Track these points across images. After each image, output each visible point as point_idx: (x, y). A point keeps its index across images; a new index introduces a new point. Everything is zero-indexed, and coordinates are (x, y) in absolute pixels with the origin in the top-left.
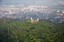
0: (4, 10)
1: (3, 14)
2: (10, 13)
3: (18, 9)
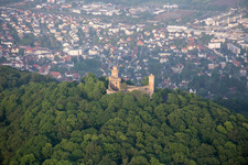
0: (37, 32)
1: (21, 53)
2: (63, 54)
3: (127, 32)
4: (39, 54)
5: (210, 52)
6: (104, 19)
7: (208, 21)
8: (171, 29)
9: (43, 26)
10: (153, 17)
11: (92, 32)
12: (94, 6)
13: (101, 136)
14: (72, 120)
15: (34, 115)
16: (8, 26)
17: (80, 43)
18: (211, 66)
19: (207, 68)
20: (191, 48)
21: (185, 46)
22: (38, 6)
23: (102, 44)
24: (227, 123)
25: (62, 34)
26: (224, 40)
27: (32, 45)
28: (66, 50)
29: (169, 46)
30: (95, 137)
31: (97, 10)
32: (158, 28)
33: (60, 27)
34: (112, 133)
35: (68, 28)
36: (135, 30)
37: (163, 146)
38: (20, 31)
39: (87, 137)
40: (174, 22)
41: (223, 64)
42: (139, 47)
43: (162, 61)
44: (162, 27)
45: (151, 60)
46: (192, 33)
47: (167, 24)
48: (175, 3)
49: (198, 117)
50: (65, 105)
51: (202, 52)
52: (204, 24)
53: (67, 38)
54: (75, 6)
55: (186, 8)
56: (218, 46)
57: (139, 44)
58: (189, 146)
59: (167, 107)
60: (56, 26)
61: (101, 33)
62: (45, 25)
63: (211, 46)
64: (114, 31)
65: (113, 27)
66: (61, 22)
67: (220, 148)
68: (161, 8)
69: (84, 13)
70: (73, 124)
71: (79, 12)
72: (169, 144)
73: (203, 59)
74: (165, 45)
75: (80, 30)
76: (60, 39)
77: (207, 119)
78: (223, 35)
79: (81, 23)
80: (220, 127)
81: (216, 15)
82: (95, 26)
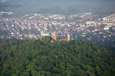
1: (23, 36)
2: (40, 36)
3: (68, 25)
4: (30, 36)
5: (104, 31)
6: (59, 21)
7: (104, 19)
8: (88, 23)
9: (32, 25)
10: (80, 19)
11: (53, 26)
12: (54, 16)
13: (48, 56)
14: (37, 52)
15: (23, 52)
16: (18, 26)
17: (48, 31)
18: (105, 37)
19: (102, 38)
20: (96, 30)
21: (94, 29)
22: (30, 18)
23: (57, 31)
24: (98, 50)
25: (40, 28)
26: (111, 26)
27: (28, 33)
28: (42, 34)
29: (87, 30)
30: (45, 57)
31: (55, 17)
32: (82, 23)
33: (40, 25)
34: (52, 55)
35: (43, 25)
36: (72, 24)
37: (72, 59)
38: (23, 28)
39: (43, 57)
40: (89, 20)
41: (110, 36)
42: (74, 31)
43: (83, 36)
44: (84, 23)
45: (78, 36)
46: (97, 24)
47: (86, 21)
48: (90, 12)
49: (87, 49)
50: (35, 47)
51: (101, 31)
52: (102, 20)
53: (42, 29)
54: (46, 16)
55: (95, 14)
56: (108, 28)
57: (74, 30)
58: (82, 59)
59: (74, 45)
60: (38, 25)
61: (57, 26)
62: (33, 25)
63: (105, 29)
64: (63, 25)
65: (62, 24)
66: (40, 23)
67: (95, 59)
68: (84, 15)
69: (50, 19)
70: (38, 53)
71: (48, 19)
72: (75, 59)
73: (101, 34)
74: (85, 30)
75: (48, 26)
76: (39, 30)
77: (90, 49)
78: (111, 24)
79: (49, 23)
80: (95, 52)
81: (108, 16)
82: (55, 24)
